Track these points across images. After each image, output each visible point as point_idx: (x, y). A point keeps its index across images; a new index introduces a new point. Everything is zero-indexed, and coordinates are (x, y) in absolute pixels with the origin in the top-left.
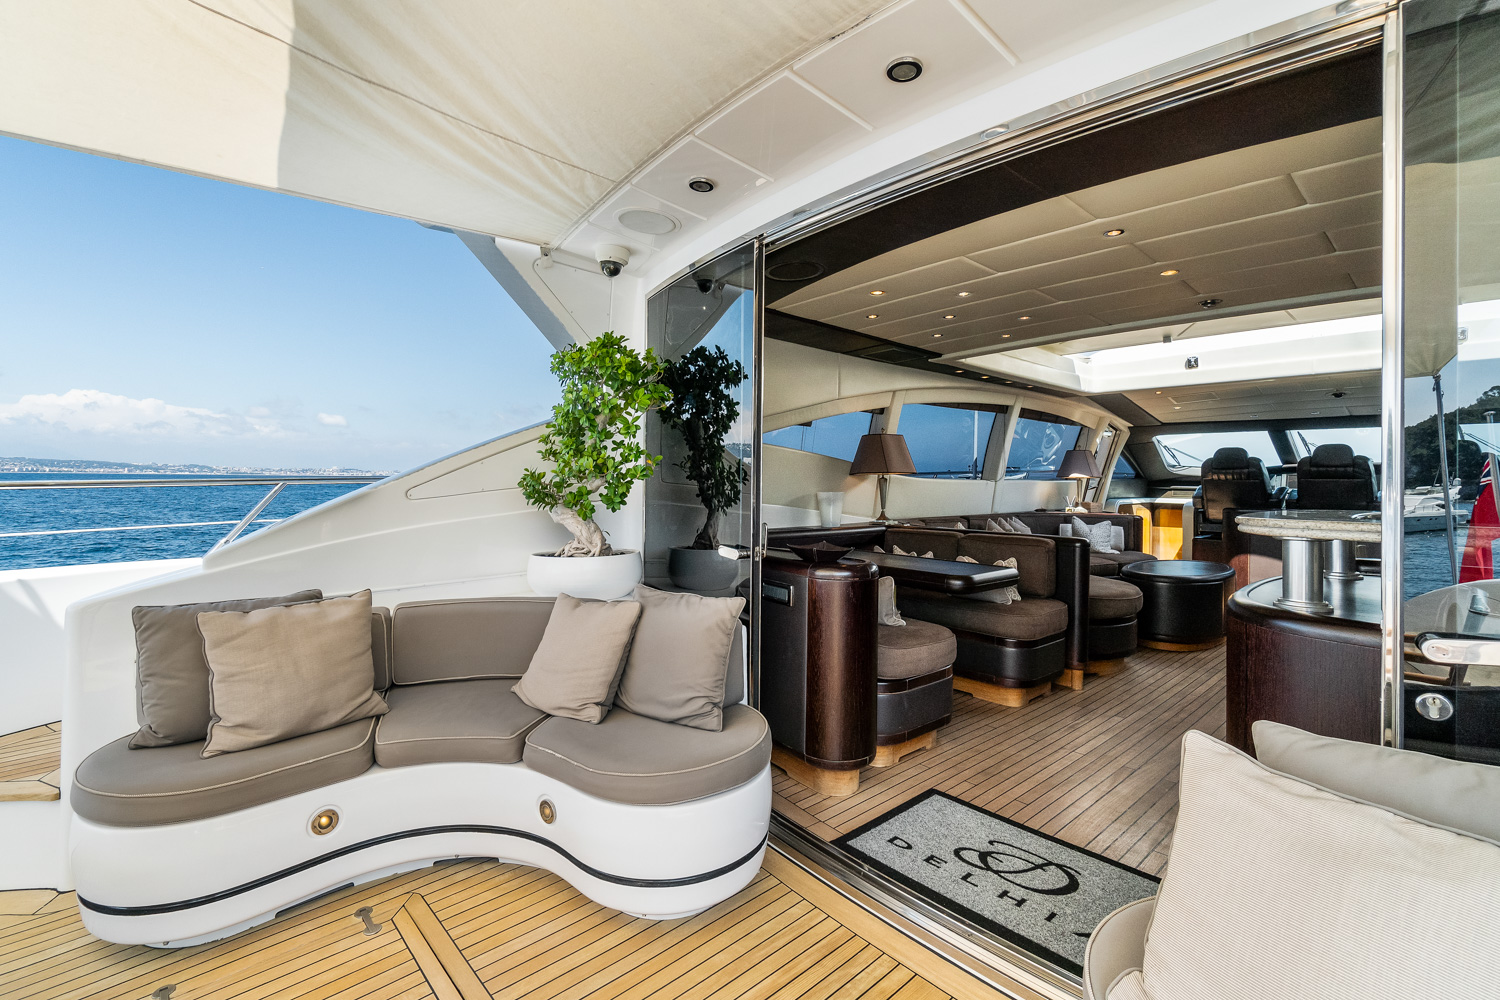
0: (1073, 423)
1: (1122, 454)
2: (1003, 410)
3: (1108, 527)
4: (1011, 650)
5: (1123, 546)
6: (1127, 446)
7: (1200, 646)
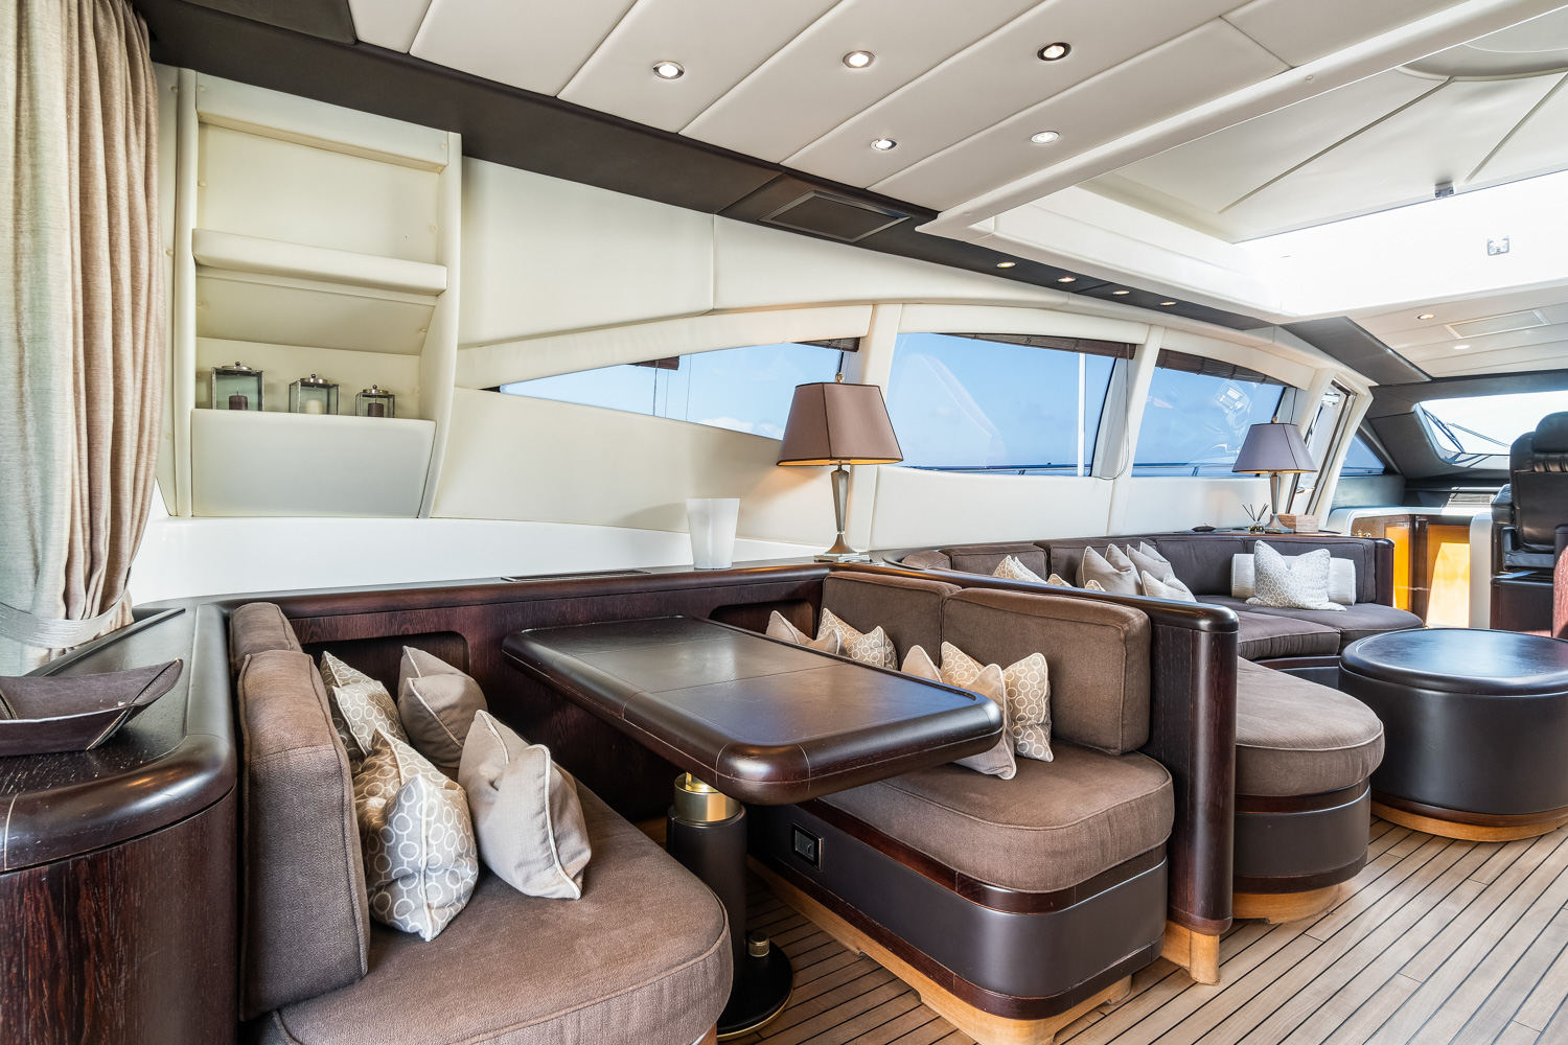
0: (1264, 379)
1: (1359, 433)
2: (1125, 351)
3: (1324, 561)
4: (996, 917)
5: (1353, 597)
6: (1369, 419)
7: (1525, 831)
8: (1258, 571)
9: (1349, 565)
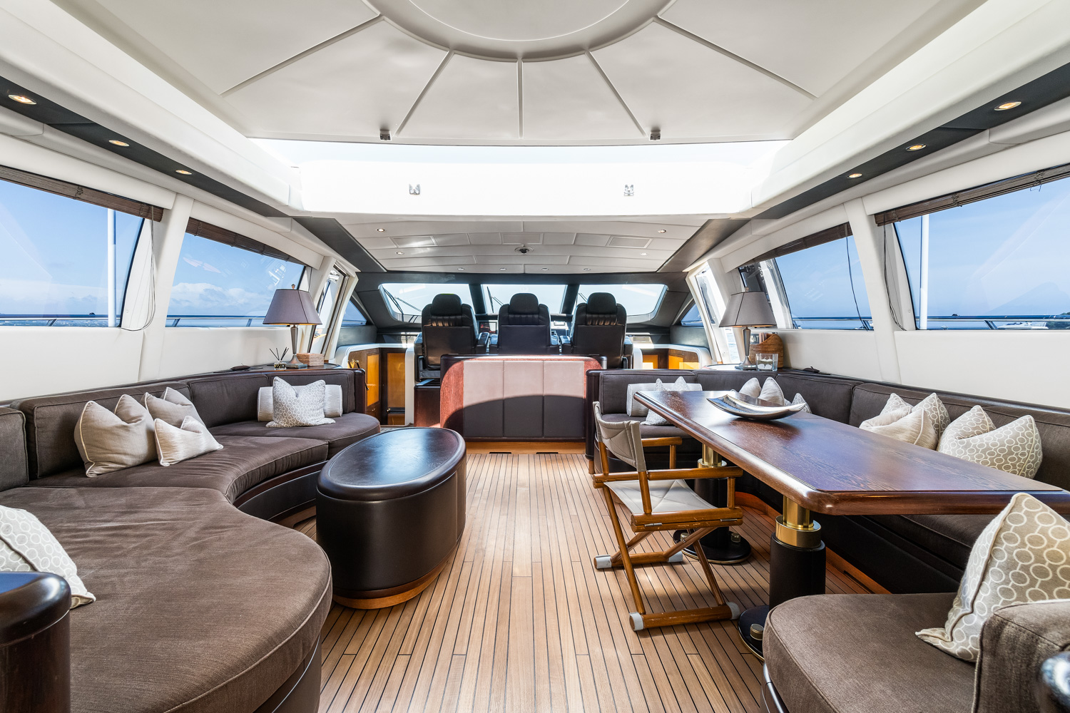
1: (352, 299)
2: (156, 214)
3: (321, 388)
5: (340, 411)
6: (357, 292)
8: (276, 401)
9: (338, 389)
